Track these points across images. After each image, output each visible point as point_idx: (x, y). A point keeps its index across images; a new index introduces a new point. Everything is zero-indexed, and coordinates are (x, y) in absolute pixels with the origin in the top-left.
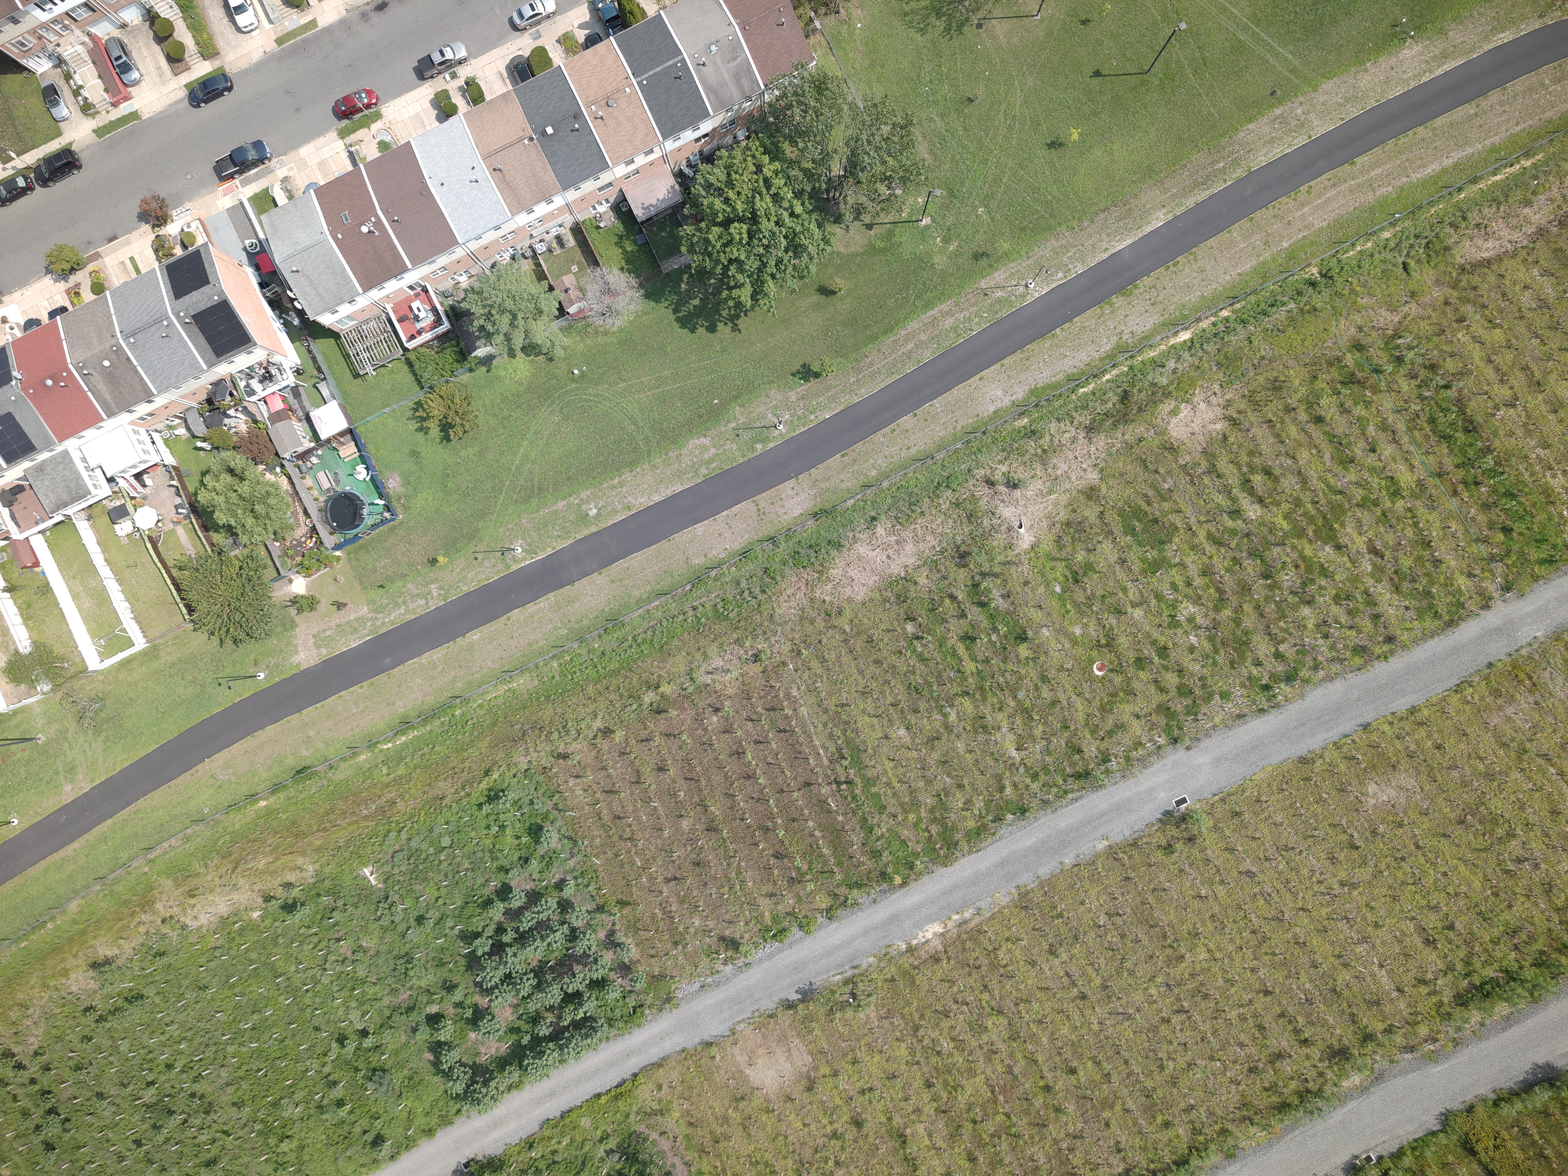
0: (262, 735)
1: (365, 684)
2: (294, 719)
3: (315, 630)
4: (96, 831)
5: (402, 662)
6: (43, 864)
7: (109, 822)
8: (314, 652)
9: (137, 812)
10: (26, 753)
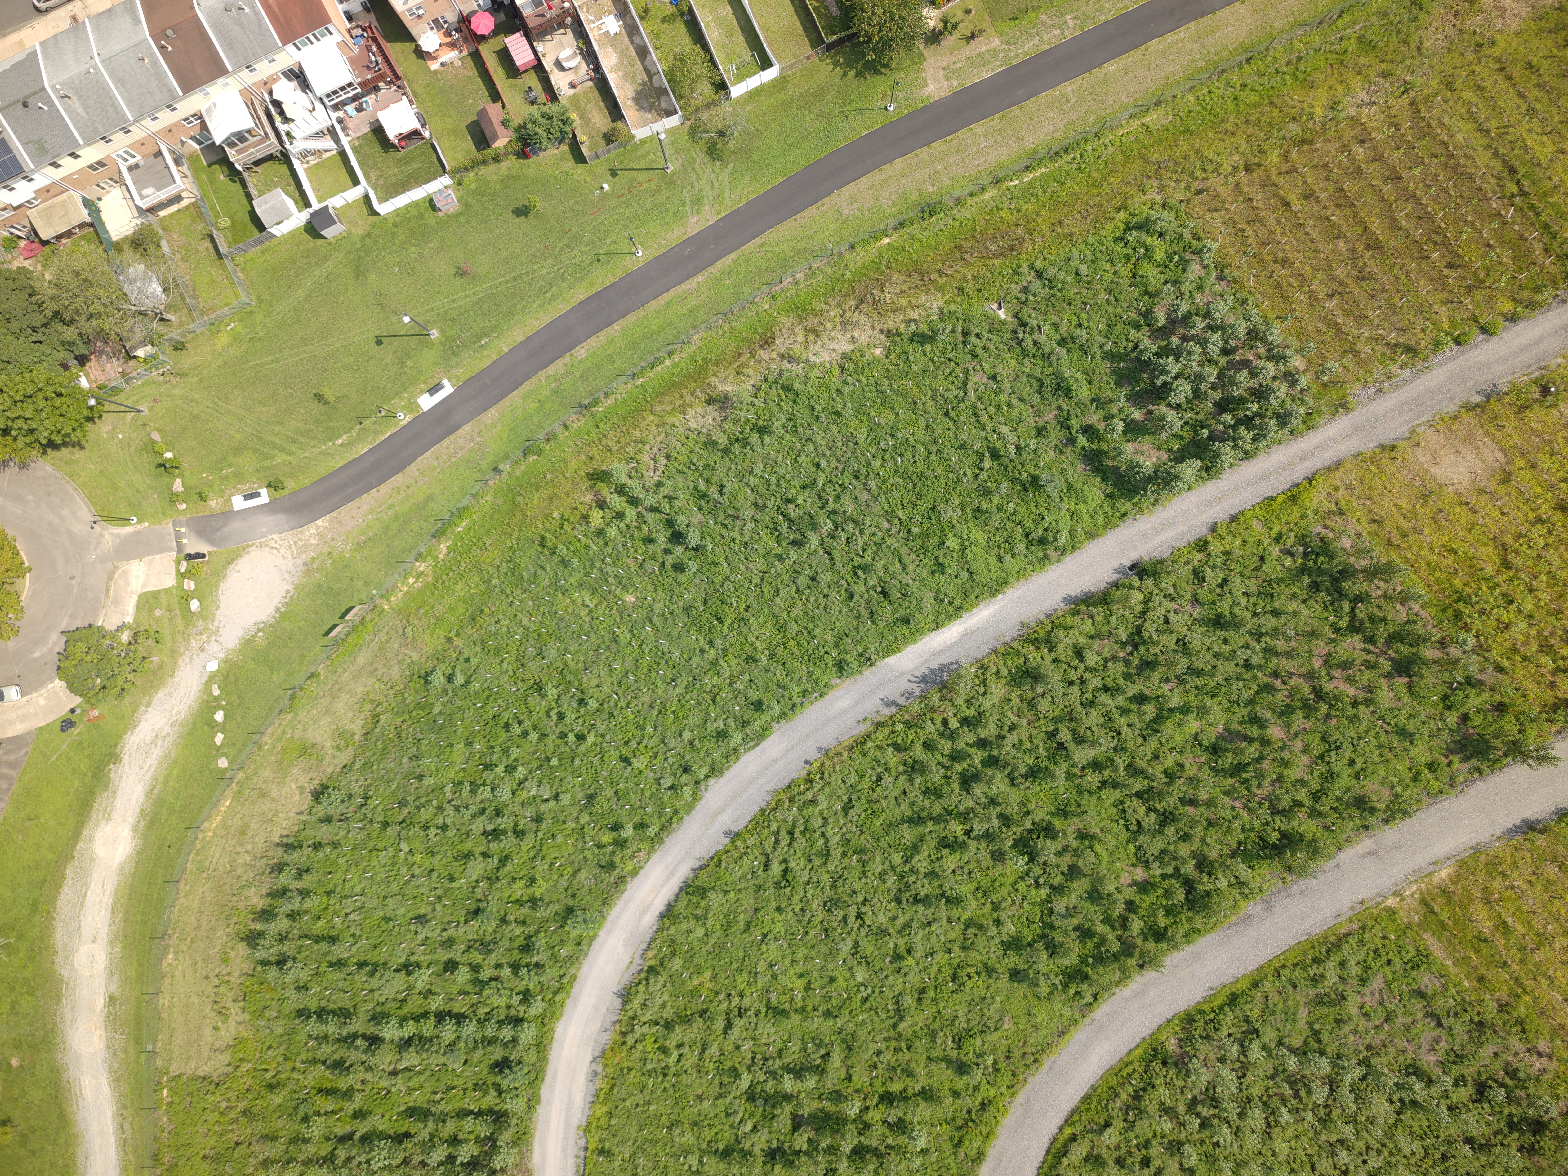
0: (889, 169)
1: (996, 116)
2: (923, 153)
3: (945, 64)
4: (720, 264)
5: (1035, 94)
6: (666, 297)
7: (734, 255)
8: (945, 83)
9: (762, 245)
10: (653, 183)
